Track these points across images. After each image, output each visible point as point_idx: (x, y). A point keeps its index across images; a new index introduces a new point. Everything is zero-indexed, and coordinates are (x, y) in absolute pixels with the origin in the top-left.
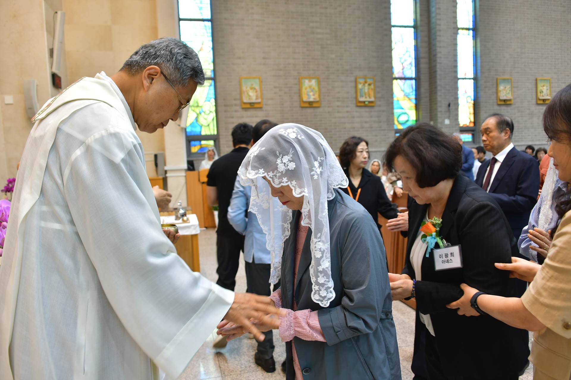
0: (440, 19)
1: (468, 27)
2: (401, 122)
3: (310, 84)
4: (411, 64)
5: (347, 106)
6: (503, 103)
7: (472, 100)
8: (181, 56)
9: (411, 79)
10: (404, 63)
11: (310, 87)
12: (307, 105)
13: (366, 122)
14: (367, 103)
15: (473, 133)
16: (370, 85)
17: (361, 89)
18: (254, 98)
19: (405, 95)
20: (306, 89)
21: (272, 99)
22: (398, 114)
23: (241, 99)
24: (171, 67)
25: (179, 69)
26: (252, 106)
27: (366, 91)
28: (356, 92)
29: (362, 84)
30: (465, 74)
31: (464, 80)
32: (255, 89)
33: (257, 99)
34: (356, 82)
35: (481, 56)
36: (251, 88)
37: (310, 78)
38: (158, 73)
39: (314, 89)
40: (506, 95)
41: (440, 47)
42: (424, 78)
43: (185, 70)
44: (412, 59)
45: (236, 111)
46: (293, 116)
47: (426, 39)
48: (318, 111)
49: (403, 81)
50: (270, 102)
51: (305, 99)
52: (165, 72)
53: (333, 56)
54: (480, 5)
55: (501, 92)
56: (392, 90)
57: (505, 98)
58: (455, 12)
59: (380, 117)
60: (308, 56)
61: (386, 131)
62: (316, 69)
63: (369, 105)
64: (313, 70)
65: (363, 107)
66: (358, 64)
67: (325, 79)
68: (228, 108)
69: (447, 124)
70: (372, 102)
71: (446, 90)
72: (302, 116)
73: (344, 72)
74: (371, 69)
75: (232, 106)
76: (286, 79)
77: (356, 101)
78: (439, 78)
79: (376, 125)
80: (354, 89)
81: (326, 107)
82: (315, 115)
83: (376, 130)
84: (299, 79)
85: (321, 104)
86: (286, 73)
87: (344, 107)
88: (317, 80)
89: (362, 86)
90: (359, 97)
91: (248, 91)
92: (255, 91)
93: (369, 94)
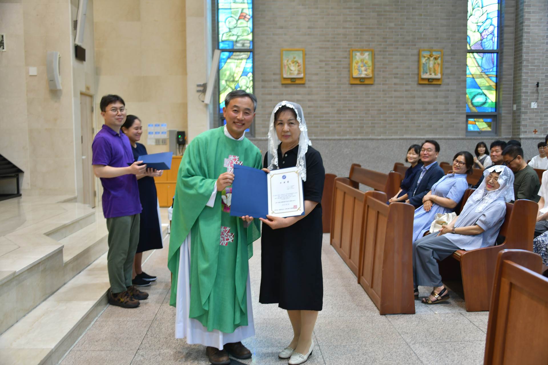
2: (476, 104)
3: (362, 57)
4: (492, 33)
5: (407, 84)
9: (491, 52)
10: (483, 32)
11: (362, 61)
12: (358, 82)
13: (429, 103)
16: (436, 59)
17: (424, 64)
18: (296, 72)
19: (482, 72)
20: (357, 63)
21: (317, 74)
22: (473, 95)
23: (281, 74)
26: (293, 82)
27: (431, 66)
28: (419, 68)
32: (298, 62)
33: (298, 74)
34: (419, 55)
36: (293, 63)
37: (362, 51)
39: (366, 63)
41: (529, 13)
42: (509, 51)
44: (494, 27)
45: (275, 87)
46: (340, 94)
47: (513, 3)
48: (371, 88)
49: (482, 54)
50: (314, 78)
51: (355, 74)
53: (392, 25)
59: (447, 97)
60: (361, 25)
61: (455, 115)
62: (370, 39)
63: (434, 83)
64: (367, 41)
65: (427, 86)
66: (423, 34)
67: (380, 51)
68: (266, 83)
69: (533, 109)
70: (438, 80)
71: (535, 66)
72: (351, 94)
73: (405, 44)
74: (439, 40)
75: (270, 81)
76: (334, 51)
77: (418, 78)
78: (525, 51)
79: (442, 107)
80: (417, 63)
81: (380, 84)
82: (366, 94)
83: (442, 113)
84: (349, 51)
85: (374, 81)
86: (334, 45)
87: (403, 84)
88: (370, 53)
89: (426, 60)
90: (422, 73)
91: (289, 65)
92: (297, 64)
93: (435, 70)
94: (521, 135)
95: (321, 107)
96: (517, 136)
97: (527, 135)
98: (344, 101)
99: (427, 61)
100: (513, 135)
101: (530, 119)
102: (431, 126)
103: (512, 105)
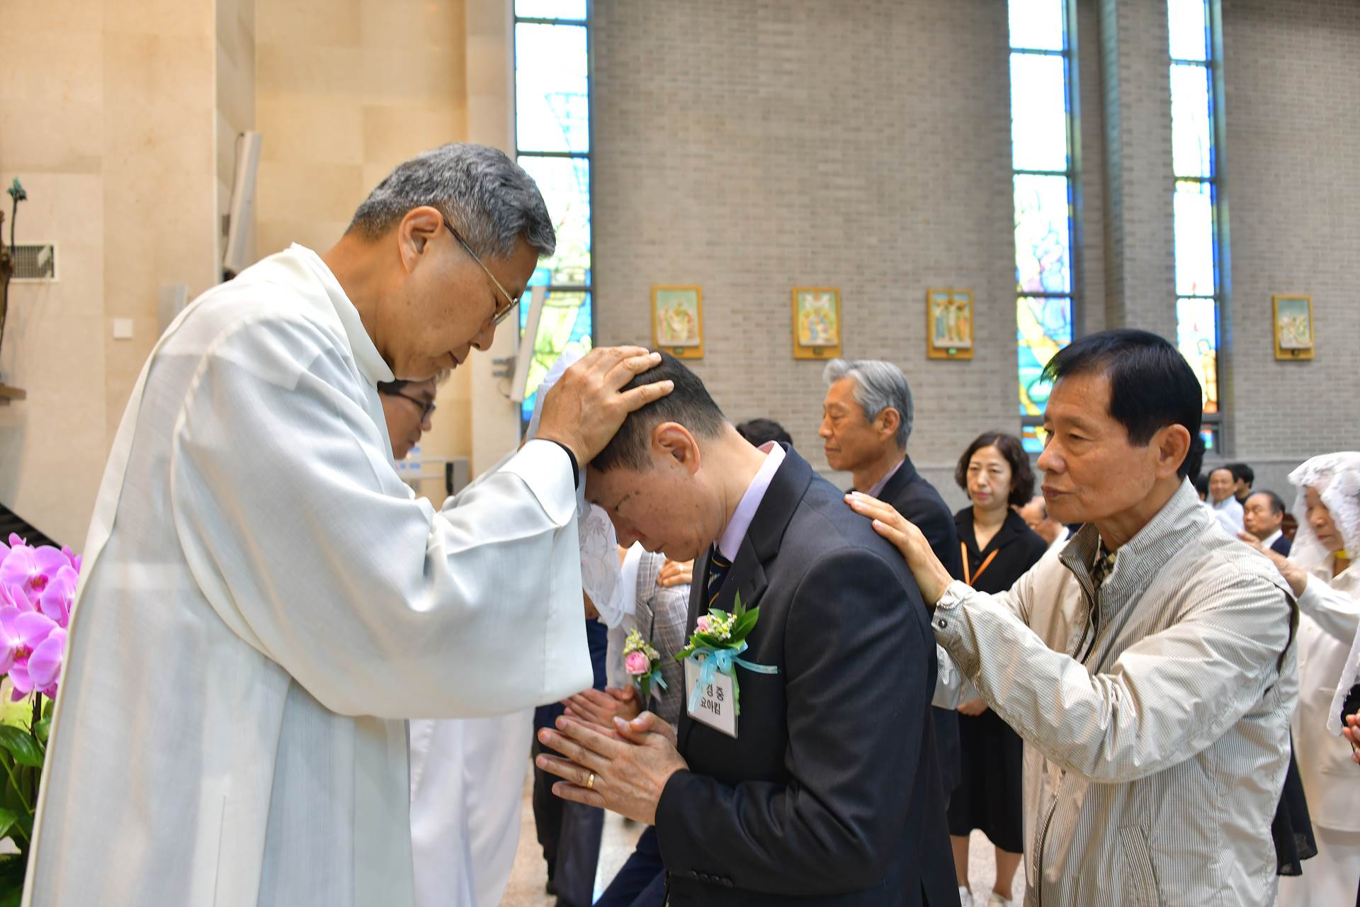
0: (1130, 157)
1: (1199, 175)
2: (1035, 399)
3: (818, 304)
4: (1060, 260)
5: (905, 359)
6: (1289, 356)
7: (1210, 348)
8: (493, 182)
9: (1060, 296)
10: (1043, 257)
11: (817, 311)
12: (809, 354)
13: (950, 398)
14: (953, 352)
15: (1215, 427)
16: (960, 308)
17: (938, 319)
18: (684, 335)
19: (1045, 334)
20: (807, 316)
22: (1030, 381)
23: (653, 337)
24: (469, 210)
25: (489, 214)
27: (952, 322)
28: (928, 327)
29: (942, 307)
30: (1194, 286)
31: (1192, 299)
32: (686, 314)
33: (690, 337)
34: (927, 300)
35: (1233, 244)
36: (678, 313)
37: (817, 291)
38: (435, 225)
39: (825, 316)
40: (1295, 338)
41: (1132, 221)
42: (1094, 293)
43: (505, 215)
44: (1063, 249)
46: (775, 379)
47: (1097, 203)
49: (1042, 301)
50: (722, 346)
51: (805, 339)
52: (455, 223)
53: (873, 240)
54: (1228, 124)
55: (1285, 331)
56: (1014, 321)
57: (1294, 345)
58: (1168, 140)
59: (984, 385)
60: (813, 239)
61: (1000, 420)
62: (832, 269)
63: (958, 356)
64: (825, 272)
65: (945, 362)
66: (932, 260)
67: (852, 293)
70: (965, 350)
72: (797, 379)
73: (899, 278)
74: (964, 272)
76: (761, 292)
77: (928, 346)
78: (1129, 294)
79: (976, 405)
80: (923, 318)
83: (976, 418)
84: (791, 292)
86: (761, 279)
88: (834, 295)
89: (942, 310)
90: (934, 338)
91: (670, 320)
92: (686, 319)
93: (959, 330)
95: (736, 406)
98: (782, 393)
99: (944, 313)
102: (955, 444)
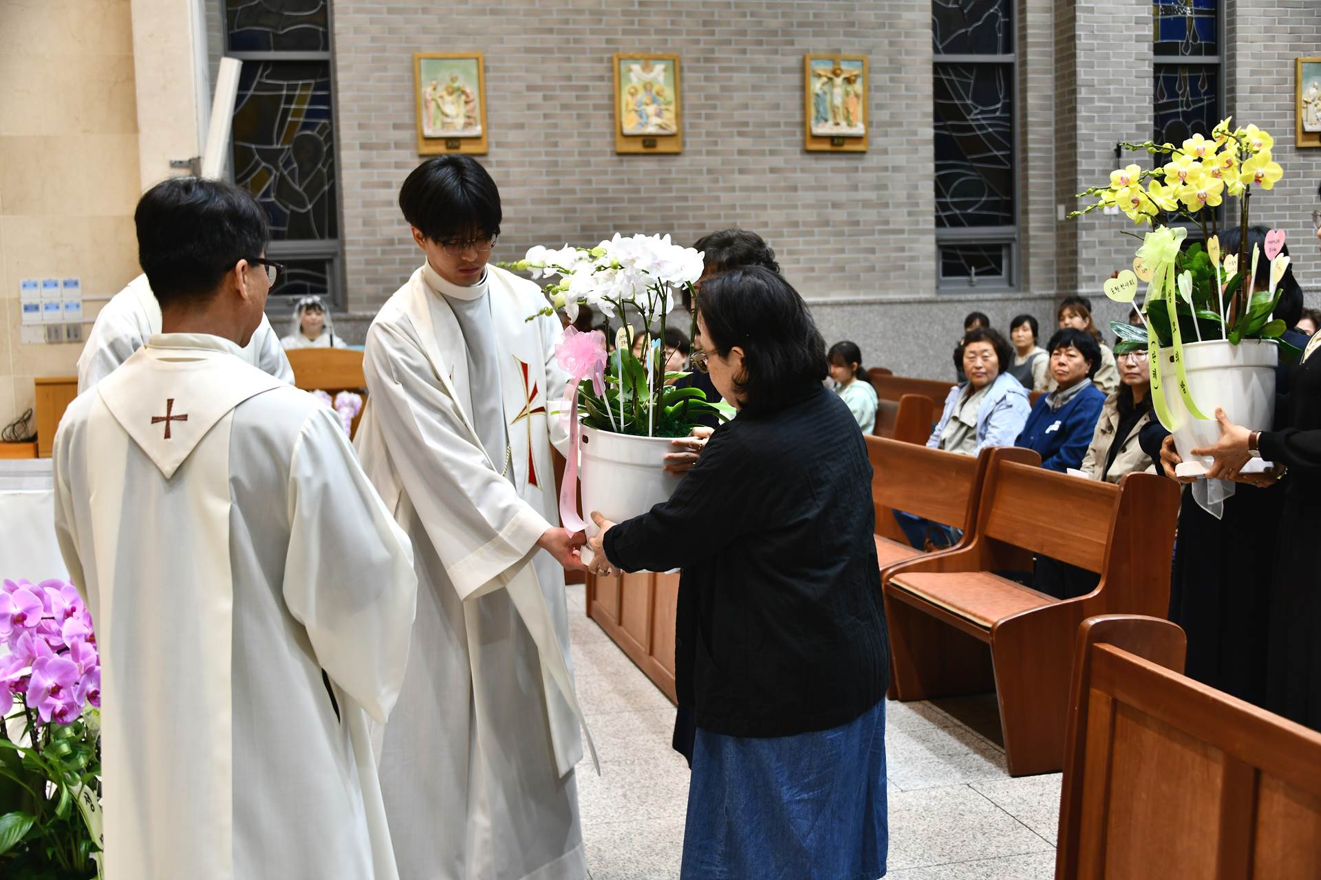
3: (648, 77)
5: (772, 153)
6: (1315, 143)
12: (638, 147)
13: (835, 205)
17: (817, 95)
23: (416, 125)
26: (452, 148)
28: (804, 107)
29: (825, 79)
32: (464, 92)
33: (467, 125)
34: (803, 70)
37: (647, 60)
39: (658, 94)
45: (399, 165)
46: (589, 182)
48: (675, 165)
50: (513, 136)
59: (885, 187)
61: (905, 236)
62: (669, 27)
63: (847, 147)
64: (658, 32)
65: (828, 156)
66: (811, 12)
67: (698, 60)
68: (374, 153)
69: (1110, 216)
70: (857, 139)
71: (1110, 100)
72: (621, 182)
73: (764, 39)
74: (856, 29)
75: (386, 147)
76: (568, 60)
77: (804, 133)
78: (1082, 59)
79: (871, 215)
80: (798, 94)
81: (699, 153)
82: (662, 181)
83: (872, 232)
84: (611, 60)
85: (684, 144)
86: (568, 41)
87: (762, 153)
88: (671, 63)
89: (824, 84)
90: (813, 122)
91: (440, 101)
92: (463, 98)
93: (848, 111)
94: (1082, 288)
95: (535, 220)
96: (1072, 291)
97: (1096, 287)
98: (599, 200)
99: (826, 88)
100: (1059, 288)
101: (1101, 243)
102: (842, 269)
103: (1053, 206)
